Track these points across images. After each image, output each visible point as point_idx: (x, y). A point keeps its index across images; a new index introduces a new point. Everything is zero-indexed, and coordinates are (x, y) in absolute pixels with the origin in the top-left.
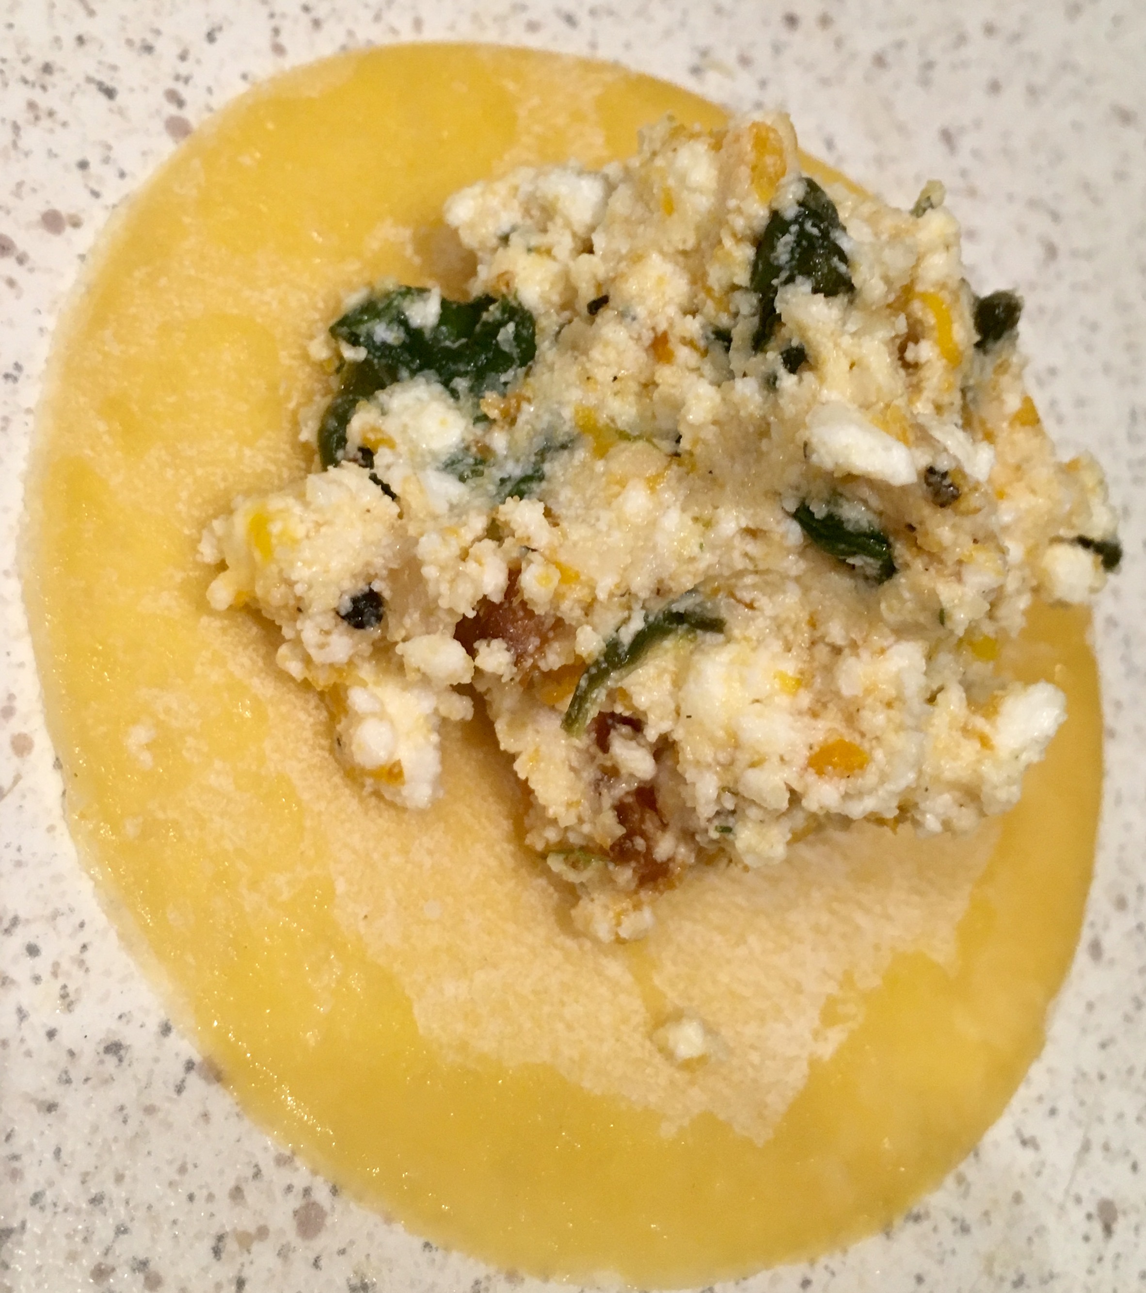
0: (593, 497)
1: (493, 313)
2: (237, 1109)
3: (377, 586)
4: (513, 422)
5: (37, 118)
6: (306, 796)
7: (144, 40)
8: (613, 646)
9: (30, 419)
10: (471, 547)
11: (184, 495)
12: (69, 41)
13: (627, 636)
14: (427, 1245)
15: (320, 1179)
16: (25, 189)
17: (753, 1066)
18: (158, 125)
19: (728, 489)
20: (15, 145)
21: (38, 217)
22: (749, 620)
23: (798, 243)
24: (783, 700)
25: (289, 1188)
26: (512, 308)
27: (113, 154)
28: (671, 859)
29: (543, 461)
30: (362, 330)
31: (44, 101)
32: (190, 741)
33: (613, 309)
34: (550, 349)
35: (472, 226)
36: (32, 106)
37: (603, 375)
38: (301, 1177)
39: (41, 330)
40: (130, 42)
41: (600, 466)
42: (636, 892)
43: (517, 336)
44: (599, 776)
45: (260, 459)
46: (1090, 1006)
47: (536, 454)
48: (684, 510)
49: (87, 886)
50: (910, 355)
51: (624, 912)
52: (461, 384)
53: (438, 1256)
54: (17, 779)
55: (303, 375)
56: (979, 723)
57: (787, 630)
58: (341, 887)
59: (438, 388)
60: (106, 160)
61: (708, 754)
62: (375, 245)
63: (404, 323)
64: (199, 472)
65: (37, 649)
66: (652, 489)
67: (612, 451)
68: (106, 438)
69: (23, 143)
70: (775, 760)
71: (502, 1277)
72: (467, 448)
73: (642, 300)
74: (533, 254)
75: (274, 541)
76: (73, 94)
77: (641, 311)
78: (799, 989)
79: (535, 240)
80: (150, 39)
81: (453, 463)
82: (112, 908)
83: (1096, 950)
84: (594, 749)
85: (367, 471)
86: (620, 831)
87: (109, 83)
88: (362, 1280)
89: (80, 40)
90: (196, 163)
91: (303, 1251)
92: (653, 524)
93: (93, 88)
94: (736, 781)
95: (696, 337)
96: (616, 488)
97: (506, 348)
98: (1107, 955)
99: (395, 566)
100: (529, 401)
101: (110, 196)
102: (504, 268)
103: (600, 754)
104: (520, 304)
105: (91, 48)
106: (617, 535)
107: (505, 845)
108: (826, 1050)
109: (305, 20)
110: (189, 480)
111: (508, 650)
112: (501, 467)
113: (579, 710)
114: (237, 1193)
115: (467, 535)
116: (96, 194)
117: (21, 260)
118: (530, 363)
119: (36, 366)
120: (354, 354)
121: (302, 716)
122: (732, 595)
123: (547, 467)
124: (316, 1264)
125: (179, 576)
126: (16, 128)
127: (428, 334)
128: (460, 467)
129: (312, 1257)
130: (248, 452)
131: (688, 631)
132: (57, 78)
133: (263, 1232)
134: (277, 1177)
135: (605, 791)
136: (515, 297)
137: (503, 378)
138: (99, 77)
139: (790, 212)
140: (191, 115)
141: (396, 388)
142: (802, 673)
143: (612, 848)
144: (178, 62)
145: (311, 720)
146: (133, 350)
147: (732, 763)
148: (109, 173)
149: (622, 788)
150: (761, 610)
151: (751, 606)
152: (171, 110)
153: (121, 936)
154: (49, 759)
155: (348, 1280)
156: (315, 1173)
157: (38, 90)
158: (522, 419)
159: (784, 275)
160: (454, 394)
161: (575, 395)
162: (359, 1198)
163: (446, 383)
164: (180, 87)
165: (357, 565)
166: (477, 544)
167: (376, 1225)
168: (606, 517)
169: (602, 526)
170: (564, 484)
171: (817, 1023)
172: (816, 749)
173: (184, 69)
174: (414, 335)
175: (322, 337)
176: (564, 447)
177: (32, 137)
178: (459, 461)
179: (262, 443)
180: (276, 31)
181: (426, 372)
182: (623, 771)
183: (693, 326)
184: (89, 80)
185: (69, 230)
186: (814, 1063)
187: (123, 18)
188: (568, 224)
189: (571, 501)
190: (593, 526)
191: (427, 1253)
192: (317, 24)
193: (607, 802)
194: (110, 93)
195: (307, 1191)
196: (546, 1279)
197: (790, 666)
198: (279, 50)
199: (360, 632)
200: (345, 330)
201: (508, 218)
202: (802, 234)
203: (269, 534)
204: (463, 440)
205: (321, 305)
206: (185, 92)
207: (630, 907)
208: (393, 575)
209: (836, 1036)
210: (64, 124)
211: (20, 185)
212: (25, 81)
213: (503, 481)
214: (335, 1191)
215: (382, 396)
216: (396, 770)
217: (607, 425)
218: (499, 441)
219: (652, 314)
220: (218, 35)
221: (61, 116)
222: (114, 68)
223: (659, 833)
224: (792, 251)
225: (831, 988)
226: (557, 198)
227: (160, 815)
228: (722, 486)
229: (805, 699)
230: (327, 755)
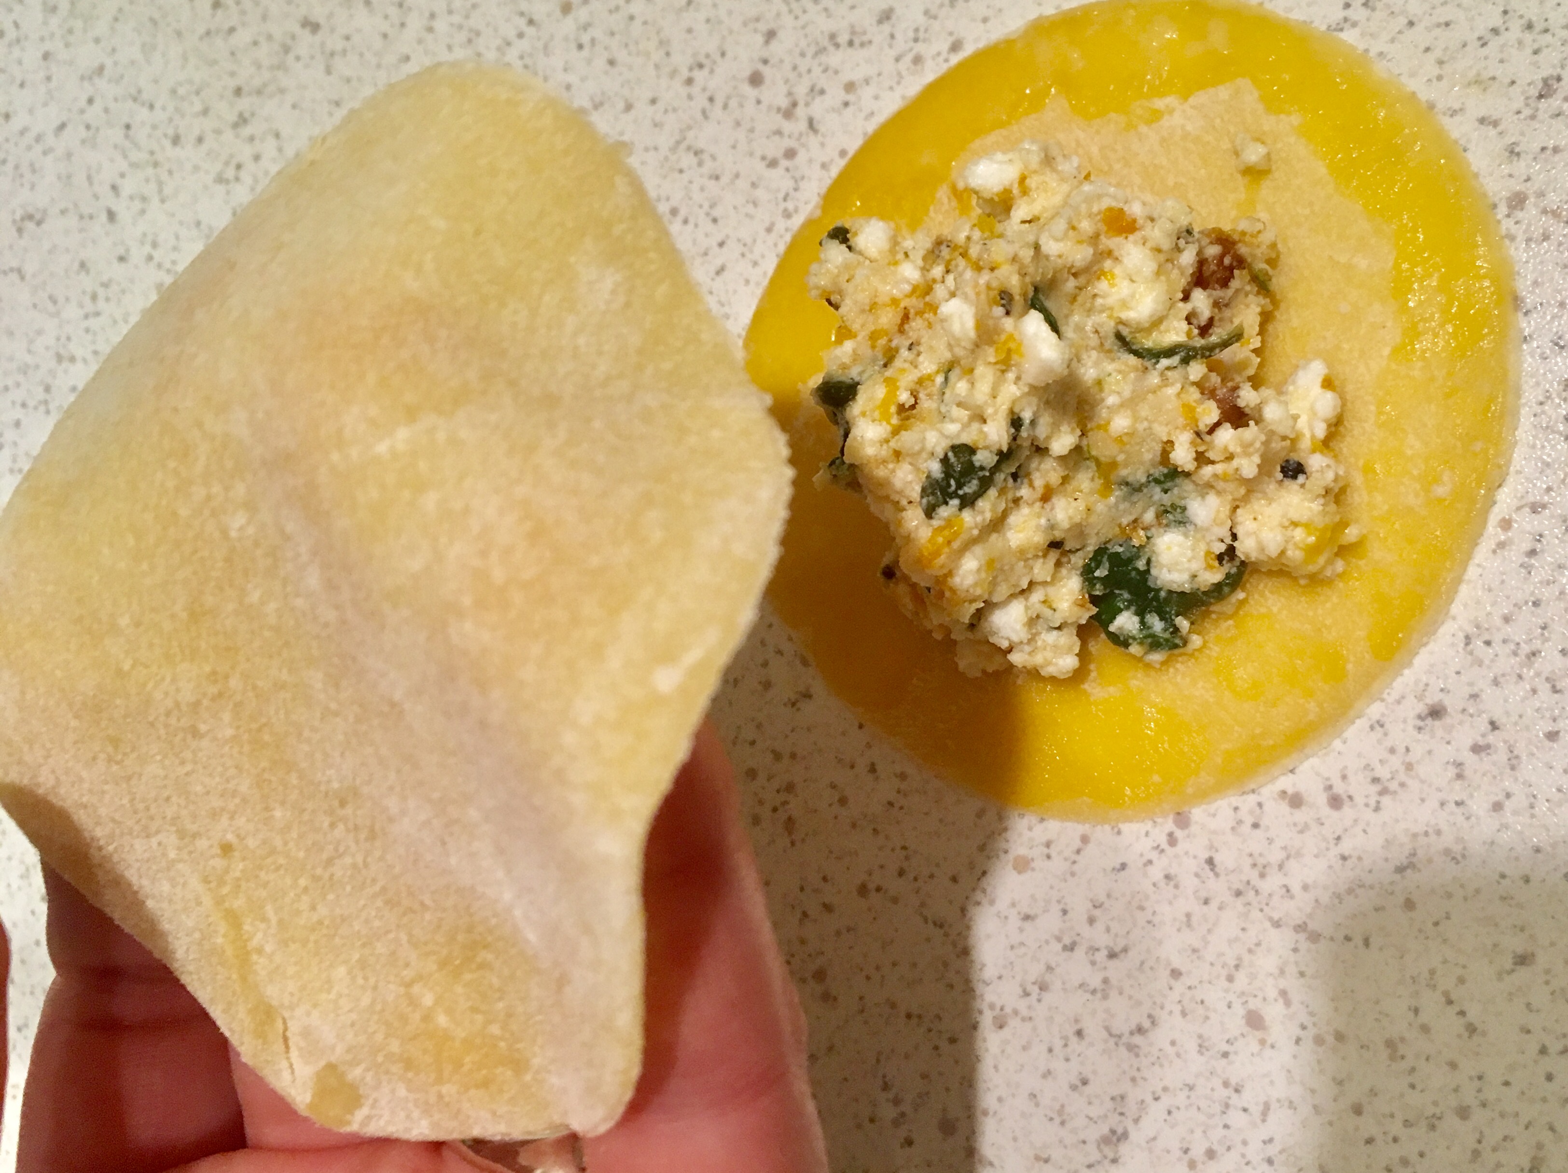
0: (1138, 444)
1: (1098, 591)
2: (1517, 277)
3: (1280, 476)
4: (1135, 521)
5: (1264, 867)
6: (1373, 408)
7: (1167, 884)
8: (1186, 361)
9: (1385, 696)
10: (1221, 461)
11: (1328, 605)
12: (1214, 905)
13: (1175, 360)
14: (1465, 150)
15: (1499, 217)
16: (1299, 828)
17: (1222, 119)
18: (1194, 829)
19: (1077, 393)
20: (1288, 857)
21: (1303, 808)
22: (1102, 325)
23: (964, 485)
24: (1117, 271)
25: (1517, 223)
26: (1090, 584)
27: (1234, 824)
28: (1211, 243)
29: (1142, 485)
30: (1167, 635)
31: (1254, 875)
32: (1415, 472)
33: (1054, 535)
34: (1090, 544)
35: (1070, 650)
36: (1262, 875)
37: (1081, 505)
38: (1507, 225)
39: (1345, 742)
40: (1176, 887)
41: (1121, 458)
42: (1240, 241)
43: (1097, 567)
44: (1224, 308)
45: (1270, 602)
46: (985, 20)
47: (1142, 491)
48: (1103, 400)
49: (1520, 434)
50: (912, 401)
51: (1252, 236)
52: (1141, 564)
53: (1462, 142)
54: (1519, 509)
55: (1212, 635)
56: (1016, 191)
57: (1088, 305)
58: (1386, 351)
59: (1154, 572)
60: (1240, 822)
61: (1175, 273)
62: (1111, 689)
63: (1142, 622)
64: (1311, 613)
65: (1464, 569)
66: (1108, 423)
67: (1108, 460)
68: (1352, 659)
69: (1282, 855)
70: (1149, 244)
71: (1436, 110)
72: (1167, 525)
73: (1038, 526)
74: (1054, 606)
75: (1318, 534)
76: (1233, 871)
77: (1043, 521)
78: (1163, 141)
79: (1047, 612)
80: (1162, 883)
81: (1180, 522)
82: (1515, 414)
83: (955, 47)
84: (1216, 323)
85: (1236, 544)
86: (1236, 272)
87: (1207, 867)
88: (1510, 157)
89: (1206, 902)
90: (1190, 790)
91: (1530, 189)
92: (1122, 405)
93: (1217, 869)
94: (1172, 249)
95: (1027, 486)
96: (1125, 439)
97: (1107, 565)
98: (951, 40)
99: (1266, 478)
100: (1120, 526)
101: (1252, 799)
102: (1076, 609)
103: (1216, 318)
104: (1084, 582)
105: (1203, 894)
106: (1143, 414)
107: (1278, 316)
108: (1170, 100)
109: (1053, 852)
110: (1320, 611)
111: (1238, 397)
112: (1161, 500)
113: (1230, 339)
114: (1546, 237)
115: (1219, 468)
116: (1260, 805)
117: (1330, 787)
118: (1103, 546)
119: (1361, 724)
120: (1183, 623)
121: (1345, 450)
122: (1102, 344)
123: (1144, 480)
124: (1528, 179)
125: (1362, 563)
126: (1281, 867)
127: (1133, 608)
128: (1179, 517)
129: (1529, 184)
130: (1275, 610)
131: (1133, 344)
132: (1237, 885)
133: (1545, 212)
134: (1519, 232)
135: (1227, 298)
136: (1083, 588)
137: (1120, 550)
138: (1211, 874)
139: (955, 502)
140: (1169, 825)
141: (1175, 588)
142: (1099, 278)
143: (1244, 268)
144: (1155, 861)
145: (1341, 445)
146: (1301, 701)
147: (1167, 260)
148: (1243, 814)
149: (1219, 293)
150: (1093, 326)
151: (1097, 332)
152: (1179, 833)
153: (1519, 397)
154: (1496, 509)
155: (1518, 160)
156: (1499, 222)
157: (1252, 883)
158: (1132, 518)
159: (981, 474)
160: (1149, 562)
161: (1100, 507)
162: (1485, 195)
163: (1148, 571)
164: (1164, 845)
165: (1283, 493)
166: (1217, 459)
167: (1485, 177)
168: (1141, 427)
169: (1146, 424)
170: (1142, 463)
171: (1166, 117)
172: (1124, 235)
173: (1154, 855)
174: (1141, 613)
175: (1190, 647)
176: (1127, 484)
177: (1275, 856)
178: (1175, 521)
179: (1263, 610)
180: (1078, 852)
181: (1152, 586)
182: (1212, 301)
183: (1024, 492)
184: (1217, 875)
185: (1290, 791)
186: (1185, 98)
187: (1170, 903)
188: (1027, 608)
189: (1148, 451)
190: (1150, 428)
191: (1468, 146)
192: (1048, 845)
193: (1230, 292)
194: (1210, 862)
195: (1508, 216)
196: (1414, 93)
197: (1102, 286)
198: (1085, 839)
199: (1302, 462)
200: (1177, 641)
201: (1051, 638)
202: (960, 486)
203: (1317, 538)
204: (1165, 531)
205: (1171, 670)
206: (1163, 840)
207: (1248, 236)
208: (1270, 475)
209: (1159, 104)
210: (1251, 855)
211: (1301, 832)
212: (1257, 892)
213: (1166, 492)
214: (1495, 206)
215: (1187, 588)
216: (1326, 384)
217: (1099, 478)
218: (1149, 516)
219: (1039, 516)
220: (1118, 866)
221: (1250, 861)
222: (1197, 875)
223: (1210, 260)
224: (969, 482)
225: (1143, 129)
226: (1024, 625)
227: (1459, 444)
228: (1079, 396)
229: (1108, 264)
230: (1345, 423)
